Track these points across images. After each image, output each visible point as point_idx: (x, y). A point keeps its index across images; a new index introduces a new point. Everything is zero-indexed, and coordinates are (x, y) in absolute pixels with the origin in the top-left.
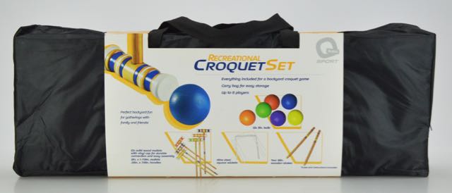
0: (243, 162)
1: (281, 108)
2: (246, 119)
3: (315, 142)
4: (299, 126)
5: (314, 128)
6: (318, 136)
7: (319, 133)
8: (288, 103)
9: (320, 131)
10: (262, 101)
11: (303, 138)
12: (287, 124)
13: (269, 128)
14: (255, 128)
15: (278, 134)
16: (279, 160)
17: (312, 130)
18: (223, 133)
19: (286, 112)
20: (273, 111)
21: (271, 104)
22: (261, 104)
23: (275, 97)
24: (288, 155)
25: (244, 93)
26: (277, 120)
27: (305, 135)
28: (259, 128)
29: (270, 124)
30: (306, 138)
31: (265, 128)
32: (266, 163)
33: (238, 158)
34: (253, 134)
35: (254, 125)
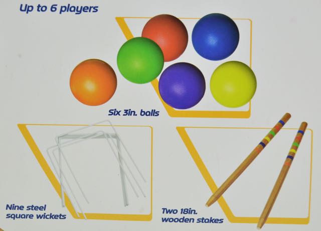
0: (81, 216)
1: (190, 55)
2: (90, 86)
3: (291, 157)
4: (244, 108)
5: (288, 116)
6: (298, 139)
7: (301, 132)
8: (212, 41)
9: (305, 125)
10: (137, 33)
11: (256, 144)
12: (207, 102)
13: (154, 113)
14: (114, 112)
15: (181, 131)
16: (184, 211)
17: (282, 123)
18: (23, 128)
19: (206, 67)
20: (167, 65)
21: (162, 41)
22: (132, 41)
23: (174, 23)
24: (209, 194)
25: (85, 9)
26: (178, 90)
27: (262, 136)
28: (128, 112)
29: (158, 104)
30: (263, 144)
31: (143, 113)
32: (148, 218)
33: (68, 203)
34: (110, 131)
35: (111, 104)
